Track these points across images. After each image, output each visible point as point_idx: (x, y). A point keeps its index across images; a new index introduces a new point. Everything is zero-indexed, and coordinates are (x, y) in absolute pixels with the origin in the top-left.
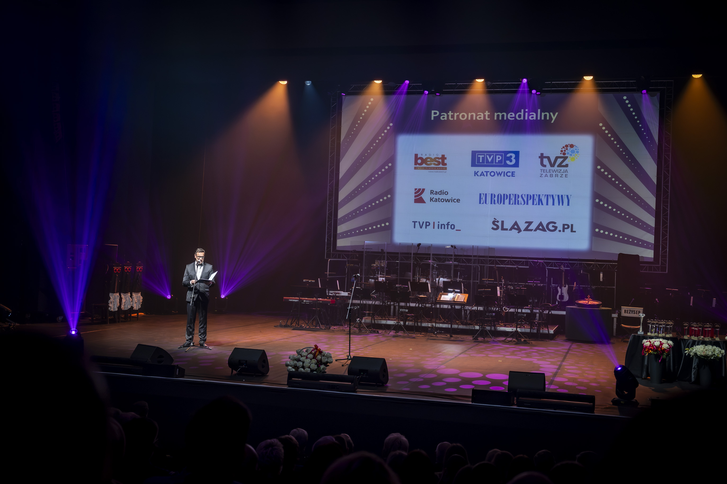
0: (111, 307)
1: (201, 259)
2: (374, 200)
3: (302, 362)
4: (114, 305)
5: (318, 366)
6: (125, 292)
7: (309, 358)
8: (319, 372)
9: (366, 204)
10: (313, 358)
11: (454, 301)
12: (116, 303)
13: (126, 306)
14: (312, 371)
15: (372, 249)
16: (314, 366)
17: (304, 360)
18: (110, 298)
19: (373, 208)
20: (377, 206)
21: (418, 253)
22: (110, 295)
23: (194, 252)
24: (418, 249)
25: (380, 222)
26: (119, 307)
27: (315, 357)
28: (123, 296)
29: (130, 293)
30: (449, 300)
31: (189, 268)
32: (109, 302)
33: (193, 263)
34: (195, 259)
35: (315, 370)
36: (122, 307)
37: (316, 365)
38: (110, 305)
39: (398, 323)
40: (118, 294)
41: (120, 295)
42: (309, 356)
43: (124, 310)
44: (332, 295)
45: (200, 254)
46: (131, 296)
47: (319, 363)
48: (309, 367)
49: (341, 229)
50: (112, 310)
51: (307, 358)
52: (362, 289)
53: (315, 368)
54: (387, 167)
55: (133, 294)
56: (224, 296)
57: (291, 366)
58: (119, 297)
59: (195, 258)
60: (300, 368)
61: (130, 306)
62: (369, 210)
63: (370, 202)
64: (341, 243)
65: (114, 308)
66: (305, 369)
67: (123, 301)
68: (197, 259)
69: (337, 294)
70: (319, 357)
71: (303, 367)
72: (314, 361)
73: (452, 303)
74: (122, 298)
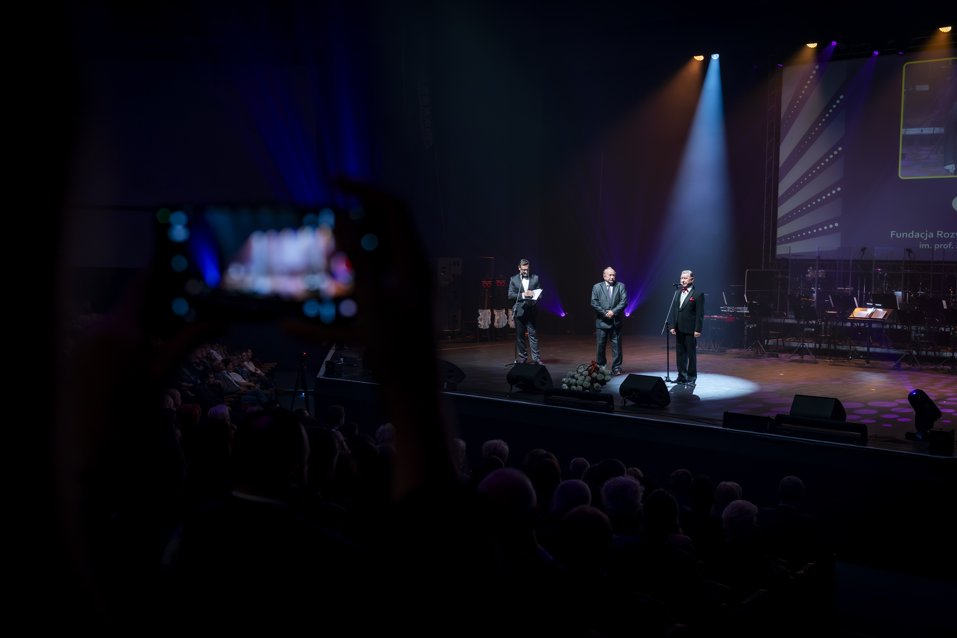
0: (480, 325)
1: (526, 272)
2: (819, 195)
3: (575, 379)
4: (485, 322)
5: (592, 385)
6: (499, 308)
7: (584, 375)
8: (593, 391)
9: (810, 201)
10: (589, 375)
11: (870, 318)
12: (487, 319)
13: (501, 324)
14: (584, 389)
15: (804, 256)
16: (587, 384)
17: (578, 377)
18: (479, 315)
19: (818, 205)
20: (823, 202)
21: (862, 259)
22: (479, 311)
23: (518, 264)
24: (863, 254)
25: (827, 223)
26: (492, 325)
27: (590, 375)
28: (496, 312)
29: (505, 310)
30: (865, 317)
31: (513, 279)
32: (478, 319)
33: (518, 275)
34: (520, 271)
35: (588, 389)
36: (496, 324)
37: (590, 383)
38: (480, 322)
39: (803, 346)
40: (490, 310)
41: (492, 312)
42: (584, 373)
43: (498, 328)
44: (732, 311)
45: (524, 267)
46: (507, 313)
47: (594, 381)
48: (582, 385)
49: (782, 231)
50: (482, 327)
51: (582, 375)
52: (758, 304)
53: (588, 386)
54: (836, 153)
55: (509, 311)
56: (629, 315)
57: (565, 383)
58: (491, 314)
59: (519, 269)
60: (573, 385)
61: (505, 324)
62: (813, 208)
63: (814, 198)
64: (782, 250)
65: (484, 326)
66: (578, 387)
67: (497, 318)
68: (521, 271)
69: (738, 310)
70: (595, 374)
71: (576, 385)
72: (588, 378)
73: (870, 320)
74: (495, 315)
